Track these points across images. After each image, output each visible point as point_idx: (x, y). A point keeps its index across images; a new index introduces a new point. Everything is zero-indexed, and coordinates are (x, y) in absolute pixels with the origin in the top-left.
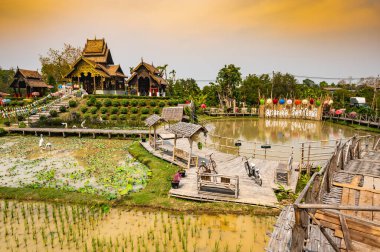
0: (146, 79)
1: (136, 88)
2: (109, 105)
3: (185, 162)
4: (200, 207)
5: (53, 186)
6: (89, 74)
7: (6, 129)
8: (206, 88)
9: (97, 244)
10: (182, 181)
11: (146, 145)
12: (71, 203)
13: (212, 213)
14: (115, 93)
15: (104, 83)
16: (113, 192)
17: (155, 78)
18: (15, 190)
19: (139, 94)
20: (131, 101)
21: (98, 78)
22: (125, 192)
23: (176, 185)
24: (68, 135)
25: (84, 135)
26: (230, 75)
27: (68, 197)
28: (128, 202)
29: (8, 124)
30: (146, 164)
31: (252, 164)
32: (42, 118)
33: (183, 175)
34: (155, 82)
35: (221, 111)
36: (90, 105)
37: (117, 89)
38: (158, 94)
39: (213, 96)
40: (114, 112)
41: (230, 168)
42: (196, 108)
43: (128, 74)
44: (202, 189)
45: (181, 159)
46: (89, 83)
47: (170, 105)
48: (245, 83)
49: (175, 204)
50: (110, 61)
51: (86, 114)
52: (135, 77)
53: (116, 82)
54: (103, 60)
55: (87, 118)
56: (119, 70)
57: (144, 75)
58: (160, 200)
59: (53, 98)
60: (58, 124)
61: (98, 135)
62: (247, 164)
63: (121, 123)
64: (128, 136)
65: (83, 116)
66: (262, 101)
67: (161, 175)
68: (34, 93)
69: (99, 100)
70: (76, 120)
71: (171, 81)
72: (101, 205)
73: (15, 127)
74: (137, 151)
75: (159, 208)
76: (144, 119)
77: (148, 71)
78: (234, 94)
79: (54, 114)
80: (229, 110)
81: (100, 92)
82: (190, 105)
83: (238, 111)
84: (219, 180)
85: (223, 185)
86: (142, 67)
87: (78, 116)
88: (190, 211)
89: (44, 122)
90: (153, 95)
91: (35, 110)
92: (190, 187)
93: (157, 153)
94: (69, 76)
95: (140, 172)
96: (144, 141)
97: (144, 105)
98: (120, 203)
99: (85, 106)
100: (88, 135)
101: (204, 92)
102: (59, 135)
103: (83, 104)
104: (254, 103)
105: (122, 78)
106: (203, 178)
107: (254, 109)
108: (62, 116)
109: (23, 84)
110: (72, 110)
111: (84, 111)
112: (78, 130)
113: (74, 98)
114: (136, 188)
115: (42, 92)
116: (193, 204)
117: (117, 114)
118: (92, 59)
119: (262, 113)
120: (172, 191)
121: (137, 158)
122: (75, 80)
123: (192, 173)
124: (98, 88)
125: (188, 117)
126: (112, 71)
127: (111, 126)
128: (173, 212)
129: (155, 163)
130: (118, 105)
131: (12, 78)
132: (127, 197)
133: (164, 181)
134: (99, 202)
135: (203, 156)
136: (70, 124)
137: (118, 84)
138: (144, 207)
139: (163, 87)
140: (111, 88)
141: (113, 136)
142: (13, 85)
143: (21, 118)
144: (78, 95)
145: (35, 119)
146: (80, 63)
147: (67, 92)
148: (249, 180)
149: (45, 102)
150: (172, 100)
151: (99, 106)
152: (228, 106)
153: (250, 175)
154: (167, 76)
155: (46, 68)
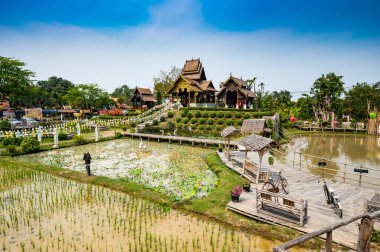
0: (234, 93)
1: (224, 100)
2: (198, 116)
3: (254, 176)
4: (254, 226)
6: (186, 90)
7: (123, 133)
8: (300, 100)
10: (243, 195)
11: (221, 155)
12: (144, 198)
13: (266, 236)
14: (206, 106)
15: (198, 97)
16: (180, 195)
17: (243, 91)
18: (112, 180)
19: (226, 107)
20: (218, 113)
21: (192, 93)
23: (236, 198)
24: (162, 140)
25: (173, 142)
27: (143, 192)
28: (187, 207)
29: (125, 129)
30: (217, 173)
32: (147, 125)
33: (247, 189)
34: (242, 94)
35: (316, 124)
36: (183, 116)
37: (208, 102)
38: (245, 107)
39: (307, 108)
40: (202, 123)
42: (282, 122)
44: (264, 207)
45: (251, 174)
46: (185, 97)
47: (256, 117)
49: (229, 217)
50: (203, 77)
51: (179, 124)
52: (224, 91)
53: (208, 96)
54: (198, 77)
55: (180, 127)
56: (211, 85)
57: (232, 88)
58: (217, 211)
59: (157, 110)
60: (157, 131)
61: (184, 142)
63: (206, 133)
64: (209, 145)
65: (177, 125)
66: (372, 114)
67: (227, 185)
68: (144, 106)
69: (191, 112)
70: (171, 129)
71: (260, 94)
72: (165, 204)
73: (128, 132)
74: (212, 159)
75: (212, 219)
76: (219, 130)
77: (237, 85)
79: (156, 123)
80: (325, 124)
81: (193, 105)
82: (274, 118)
83: (337, 125)
84: (281, 201)
85: (286, 208)
86: (231, 81)
87: (173, 125)
88: (243, 229)
89: (148, 129)
90: (241, 107)
91: (145, 119)
92: (249, 204)
93: (230, 164)
94: (170, 92)
96: (221, 151)
97: (230, 117)
98: (179, 205)
99: (180, 117)
100: (177, 142)
101: (298, 105)
102: (155, 140)
103: (178, 115)
104: (362, 116)
105: (213, 92)
106: (263, 195)
107: (361, 125)
108: (163, 125)
109: (139, 99)
110: (169, 120)
111: (179, 121)
112: (170, 137)
113: (172, 111)
114: (200, 194)
115: (150, 104)
116: (248, 221)
118: (189, 76)
119: (371, 129)
120: (231, 204)
121: (210, 166)
122: (175, 94)
123: (257, 187)
124: (192, 101)
125: (269, 130)
126: (204, 86)
127: (198, 135)
129: (225, 173)
130: (206, 116)
131: (132, 95)
132: (188, 202)
133: (228, 193)
134: (164, 201)
136: (166, 131)
137: (208, 97)
138: (199, 214)
139: (251, 99)
140: (203, 101)
141: (196, 144)
142: (133, 100)
143: (133, 125)
144: (175, 107)
145: (142, 126)
146: (180, 80)
147: (168, 105)
149: (151, 113)
150: (260, 112)
151: (190, 117)
152: (325, 119)
153: (329, 202)
154: (255, 89)
155: (158, 86)
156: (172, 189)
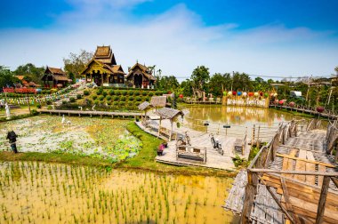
0: (139, 76)
1: (132, 82)
2: (113, 94)
3: (167, 136)
4: (177, 170)
5: (71, 152)
6: (99, 71)
7: (38, 110)
8: (183, 83)
9: (102, 195)
10: (165, 150)
11: (139, 124)
12: (84, 165)
13: (186, 174)
14: (117, 85)
15: (110, 78)
16: (114, 157)
17: (147, 75)
18: (44, 155)
19: (134, 87)
20: (129, 91)
21: (105, 75)
22: (123, 158)
23: (160, 153)
24: (83, 115)
25: (94, 116)
26: (201, 73)
27: (82, 160)
28: (125, 165)
29: (40, 107)
30: (139, 137)
31: (216, 139)
32: (64, 103)
33: (166, 146)
34: (147, 78)
35: (195, 99)
36: (99, 94)
37: (119, 82)
38: (148, 87)
39: (189, 88)
40: (116, 99)
41: (200, 141)
42: (176, 98)
43: (127, 72)
44: (179, 156)
45: (164, 135)
46: (98, 78)
47: (157, 94)
48: (212, 80)
49: (160, 167)
50: (114, 62)
51: (96, 101)
52: (132, 74)
53: (119, 77)
54: (109, 61)
55: (97, 104)
56: (121, 69)
57: (138, 72)
58: (149, 164)
59: (72, 89)
60: (76, 107)
61: (104, 116)
62: (213, 138)
63: (121, 107)
64: (126, 117)
65: (94, 102)
66: (224, 93)
67: (150, 146)
68: (59, 85)
69: (105, 91)
70: (88, 105)
71: (158, 78)
72: (106, 166)
73: (44, 109)
74: (132, 128)
75: (148, 170)
76: (138, 104)
77: (142, 70)
78: (204, 87)
79: (73, 100)
80: (200, 99)
81: (106, 85)
82: (171, 95)
83: (207, 100)
84: (192, 150)
85: (195, 154)
86: (137, 67)
87: (90, 102)
88: (170, 173)
89: (65, 106)
90: (145, 87)
91: (59, 97)
92: (170, 155)
93: (147, 130)
94: (84, 73)
95: (134, 143)
96: (137, 121)
97: (138, 94)
98: (119, 165)
99: (95, 95)
100: (97, 116)
101: (182, 86)
102: (77, 115)
103: (94, 93)
104: (218, 94)
105: (123, 75)
106: (180, 148)
107: (218, 99)
108: (79, 101)
109: (51, 78)
110: (85, 97)
111: (95, 98)
112: (90, 112)
113: (87, 89)
114: (132, 155)
115: (65, 84)
116: (173, 167)
117: (119, 100)
118: (101, 60)
119: (224, 101)
120: (158, 157)
121: (132, 133)
122: (88, 75)
123: (172, 145)
124: (105, 82)
125: (169, 104)
126: (115, 70)
127: (114, 109)
128: (158, 173)
129: (145, 137)
130: (119, 94)
131: (43, 73)
132: (125, 161)
133: (152, 150)
134: (104, 164)
135: (180, 132)
136: (84, 107)
138: (137, 169)
139: (152, 81)
140: (114, 82)
141: (115, 117)
142: (44, 79)
143: (49, 103)
144: (91, 87)
145: (59, 103)
146: (93, 63)
147: (82, 85)
148: (215, 151)
149: (66, 92)
150: (159, 91)
151: (105, 95)
152: (200, 96)
153: (215, 147)
154: (155, 74)
155: (67, 67)
156: (107, 154)
